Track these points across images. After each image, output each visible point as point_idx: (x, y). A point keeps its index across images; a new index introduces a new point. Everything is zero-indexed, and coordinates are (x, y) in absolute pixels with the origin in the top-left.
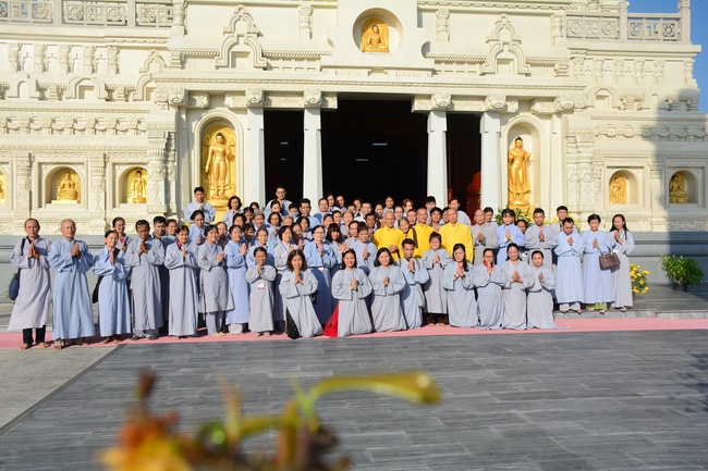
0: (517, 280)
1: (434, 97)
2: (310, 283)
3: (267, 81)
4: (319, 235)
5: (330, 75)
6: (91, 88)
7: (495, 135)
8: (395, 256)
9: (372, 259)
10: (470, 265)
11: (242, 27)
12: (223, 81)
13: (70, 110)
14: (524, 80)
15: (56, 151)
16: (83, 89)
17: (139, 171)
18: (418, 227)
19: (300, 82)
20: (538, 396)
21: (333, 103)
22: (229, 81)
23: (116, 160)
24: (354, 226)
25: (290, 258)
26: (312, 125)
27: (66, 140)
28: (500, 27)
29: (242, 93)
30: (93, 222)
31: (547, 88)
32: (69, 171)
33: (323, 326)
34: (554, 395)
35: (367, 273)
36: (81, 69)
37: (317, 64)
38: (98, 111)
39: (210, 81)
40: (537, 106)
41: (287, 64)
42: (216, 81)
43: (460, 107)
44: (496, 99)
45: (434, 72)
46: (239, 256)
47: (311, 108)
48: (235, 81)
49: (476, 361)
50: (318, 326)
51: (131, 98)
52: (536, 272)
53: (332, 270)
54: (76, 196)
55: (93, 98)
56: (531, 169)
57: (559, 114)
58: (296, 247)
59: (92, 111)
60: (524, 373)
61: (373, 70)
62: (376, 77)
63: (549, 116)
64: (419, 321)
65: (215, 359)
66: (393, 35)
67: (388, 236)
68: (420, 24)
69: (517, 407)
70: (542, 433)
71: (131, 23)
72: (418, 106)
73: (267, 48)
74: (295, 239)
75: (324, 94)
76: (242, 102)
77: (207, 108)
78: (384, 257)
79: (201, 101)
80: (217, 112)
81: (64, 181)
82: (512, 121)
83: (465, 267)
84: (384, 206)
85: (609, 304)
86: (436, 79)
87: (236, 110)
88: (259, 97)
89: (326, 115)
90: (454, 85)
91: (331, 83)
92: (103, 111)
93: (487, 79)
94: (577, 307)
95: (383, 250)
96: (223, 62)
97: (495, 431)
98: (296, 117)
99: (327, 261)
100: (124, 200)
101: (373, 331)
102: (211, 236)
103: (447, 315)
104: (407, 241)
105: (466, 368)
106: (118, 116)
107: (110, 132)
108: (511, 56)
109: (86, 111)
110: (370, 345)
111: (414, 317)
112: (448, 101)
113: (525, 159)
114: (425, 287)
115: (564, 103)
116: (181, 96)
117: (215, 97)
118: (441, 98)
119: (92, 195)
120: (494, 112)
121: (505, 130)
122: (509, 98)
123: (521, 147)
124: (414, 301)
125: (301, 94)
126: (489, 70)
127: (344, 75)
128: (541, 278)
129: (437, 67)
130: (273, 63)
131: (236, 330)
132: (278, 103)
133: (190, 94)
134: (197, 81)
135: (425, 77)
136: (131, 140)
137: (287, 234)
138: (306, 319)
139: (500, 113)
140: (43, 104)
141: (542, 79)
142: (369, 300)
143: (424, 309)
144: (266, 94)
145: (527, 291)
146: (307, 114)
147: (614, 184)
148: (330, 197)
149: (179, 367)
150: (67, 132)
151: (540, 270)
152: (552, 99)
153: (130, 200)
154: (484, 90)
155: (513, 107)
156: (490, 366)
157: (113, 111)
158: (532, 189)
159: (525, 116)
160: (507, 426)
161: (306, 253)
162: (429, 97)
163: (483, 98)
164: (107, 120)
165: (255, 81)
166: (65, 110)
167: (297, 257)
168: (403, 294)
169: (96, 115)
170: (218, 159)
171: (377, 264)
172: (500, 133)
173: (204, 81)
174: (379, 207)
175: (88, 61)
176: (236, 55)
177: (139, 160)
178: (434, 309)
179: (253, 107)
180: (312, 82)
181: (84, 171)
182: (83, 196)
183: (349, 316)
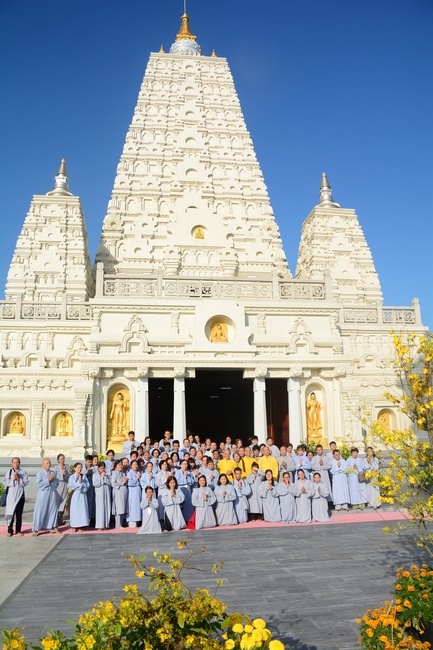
0: (304, 492)
1: (257, 370)
2: (180, 497)
3: (151, 361)
4: (184, 465)
5: (190, 357)
6: (36, 359)
7: (297, 393)
8: (230, 478)
9: (216, 480)
10: (275, 482)
11: (136, 327)
12: (123, 362)
13: (22, 374)
14: (314, 357)
15: (12, 401)
16: (30, 360)
17: (64, 414)
18: (245, 459)
19: (171, 361)
20: (300, 561)
21: (192, 374)
22: (127, 361)
23: (50, 407)
24: (205, 459)
25: (168, 481)
26: (179, 389)
27: (18, 394)
28: (298, 324)
29: (135, 369)
30: (33, 449)
31: (328, 362)
32: (19, 414)
33: (187, 522)
34: (308, 560)
35: (213, 489)
36: (30, 347)
37: (182, 349)
38: (39, 375)
39: (115, 361)
40: (323, 373)
41: (163, 349)
42: (119, 361)
43: (274, 375)
44: (296, 370)
45: (257, 353)
46: (135, 479)
47: (179, 378)
48: (131, 361)
49: (274, 543)
50: (184, 523)
51: (61, 365)
52: (316, 486)
53: (192, 487)
54: (22, 430)
55: (37, 366)
56: (322, 413)
57: (337, 378)
58: (170, 474)
59: (36, 374)
60: (298, 549)
61: (217, 353)
62: (220, 358)
63: (331, 379)
64: (245, 519)
65: (124, 544)
66: (230, 330)
67: (226, 465)
68: (247, 324)
69: (286, 566)
70: (294, 578)
71: (63, 317)
72: (247, 375)
73: (151, 340)
74: (169, 468)
75: (187, 369)
76: (135, 374)
77: (112, 378)
78: (223, 480)
79: (109, 374)
80: (119, 380)
81: (15, 420)
82: (308, 383)
83: (273, 484)
84: (225, 443)
85: (366, 504)
86: (258, 358)
87: (131, 379)
88: (146, 372)
89: (188, 381)
90: (269, 362)
91: (191, 362)
92: (43, 375)
93: (291, 357)
94: (346, 507)
95: (223, 475)
96: (124, 349)
97: (271, 578)
98: (169, 383)
99: (189, 481)
100: (53, 434)
101: (217, 525)
102: (119, 467)
103: (262, 514)
104: (238, 469)
105: (266, 547)
106: (52, 378)
107: (47, 389)
108: (304, 341)
109: (32, 374)
110: (215, 534)
111: (243, 516)
112: (265, 372)
113: (317, 407)
114: (248, 497)
115: (339, 371)
116: (97, 372)
117: (117, 371)
118: (261, 371)
119: (33, 430)
120: (295, 378)
121: (304, 388)
122: (304, 369)
123: (315, 399)
124: (242, 506)
125: (172, 369)
126: (291, 351)
127: (199, 357)
128: (319, 490)
129: (258, 350)
130: (154, 349)
131: (132, 525)
132: (157, 374)
133: (102, 369)
134: (107, 361)
135: (250, 357)
136: (59, 394)
137: (164, 466)
138: (177, 519)
139: (299, 379)
140: (5, 370)
141: (325, 356)
142: (214, 506)
143: (248, 511)
144: (150, 369)
145: (311, 498)
146: (176, 382)
147: (381, 417)
148: (191, 437)
149: (105, 548)
150: (19, 388)
151: (320, 484)
152: (332, 369)
153: (57, 433)
154: (287, 363)
155: (308, 374)
156: (280, 546)
157: (49, 375)
158: (323, 426)
159: (316, 379)
160: (278, 575)
161: (176, 476)
162: (254, 369)
163: (288, 369)
164: (45, 381)
165: (143, 361)
166: (19, 374)
167: (172, 481)
168: (235, 502)
169: (38, 377)
170: (118, 410)
171: (219, 484)
172: (300, 391)
173: (111, 361)
174: (222, 444)
175: (35, 342)
176: (131, 344)
177: (65, 407)
178: (254, 510)
179: (141, 378)
180: (179, 362)
181: (28, 415)
182: (27, 431)
183: (202, 516)
